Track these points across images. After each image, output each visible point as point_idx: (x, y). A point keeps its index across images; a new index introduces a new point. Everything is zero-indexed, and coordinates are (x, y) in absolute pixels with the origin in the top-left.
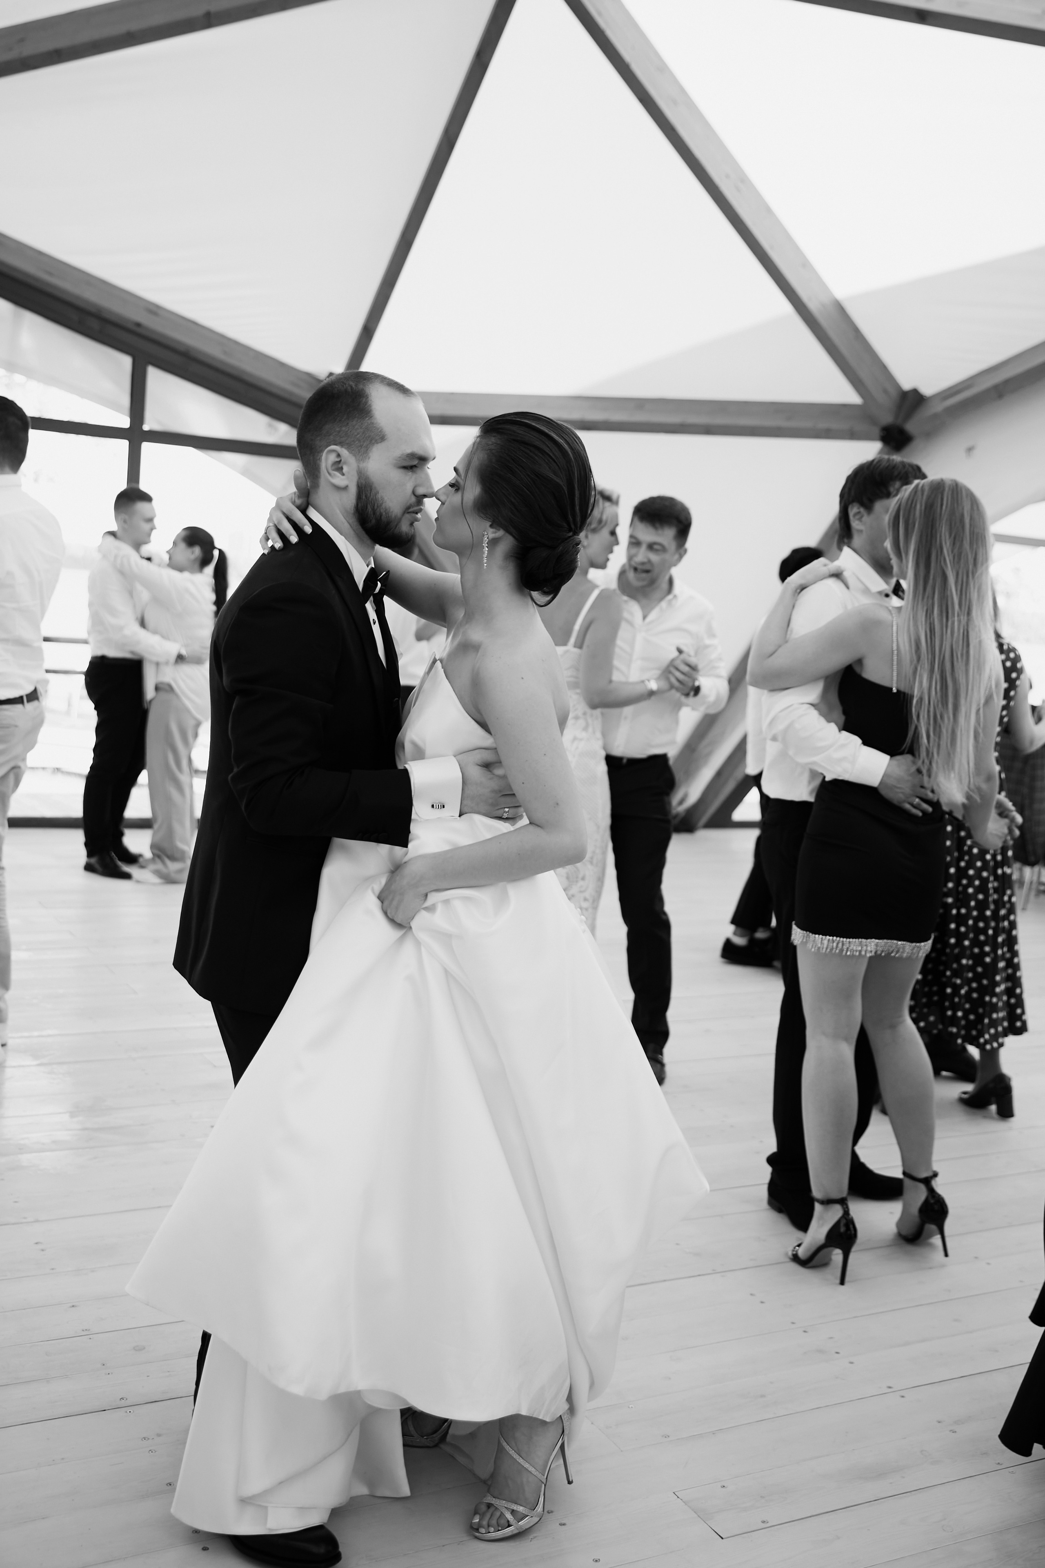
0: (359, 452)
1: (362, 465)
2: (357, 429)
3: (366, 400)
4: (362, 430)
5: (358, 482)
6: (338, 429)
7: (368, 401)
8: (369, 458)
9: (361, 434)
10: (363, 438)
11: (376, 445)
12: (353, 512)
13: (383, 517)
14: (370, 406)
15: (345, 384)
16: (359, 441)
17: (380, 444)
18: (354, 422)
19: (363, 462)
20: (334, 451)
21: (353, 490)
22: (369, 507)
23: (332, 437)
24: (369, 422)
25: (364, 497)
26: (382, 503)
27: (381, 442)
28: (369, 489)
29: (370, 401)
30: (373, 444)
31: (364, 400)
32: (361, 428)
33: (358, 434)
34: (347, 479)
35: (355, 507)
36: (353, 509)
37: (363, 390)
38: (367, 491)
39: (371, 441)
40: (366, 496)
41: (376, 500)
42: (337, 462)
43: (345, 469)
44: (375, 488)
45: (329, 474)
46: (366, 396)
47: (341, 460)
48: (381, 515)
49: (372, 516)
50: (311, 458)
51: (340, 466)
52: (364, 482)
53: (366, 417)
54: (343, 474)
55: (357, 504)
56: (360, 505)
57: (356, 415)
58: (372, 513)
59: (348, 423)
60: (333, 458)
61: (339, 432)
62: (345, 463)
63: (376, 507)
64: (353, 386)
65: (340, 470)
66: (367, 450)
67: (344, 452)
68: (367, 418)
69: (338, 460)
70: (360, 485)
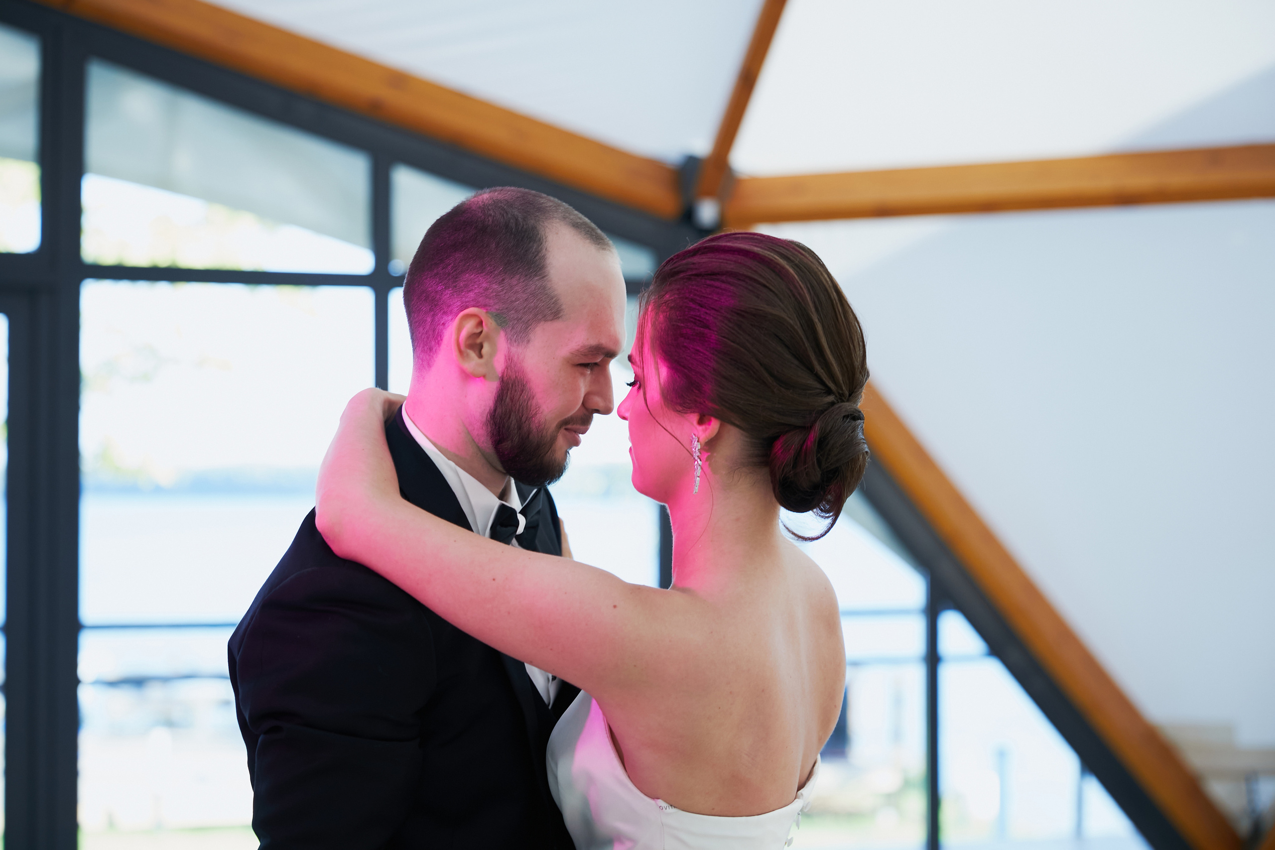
0: (513, 328)
1: (514, 350)
2: (516, 292)
3: (539, 246)
4: (525, 296)
5: (503, 374)
6: (484, 285)
7: (542, 249)
8: (530, 342)
9: (521, 300)
10: (525, 308)
11: (542, 323)
12: (484, 419)
13: (531, 436)
14: (544, 258)
15: (507, 214)
16: (517, 311)
17: (550, 322)
18: (514, 281)
19: (518, 345)
20: (472, 314)
21: (492, 385)
22: (513, 417)
23: (472, 295)
25: (508, 399)
26: (536, 414)
27: (551, 320)
28: (519, 389)
29: (544, 250)
30: (539, 321)
31: (535, 246)
32: (526, 290)
33: (518, 299)
35: (489, 412)
36: (485, 416)
37: (534, 228)
38: (515, 391)
39: (536, 315)
40: (512, 400)
41: (527, 408)
42: (475, 334)
43: (486, 349)
44: (531, 389)
45: (460, 350)
46: (540, 240)
47: (481, 332)
48: (529, 432)
49: (516, 431)
50: (429, 319)
51: (479, 341)
52: (513, 376)
53: (536, 275)
54: (480, 356)
55: (495, 410)
56: (499, 410)
57: (519, 269)
58: (516, 427)
59: (503, 280)
60: (469, 326)
61: (486, 289)
62: (488, 341)
63: (524, 419)
64: (520, 219)
65: (478, 349)
66: (527, 328)
67: (490, 323)
68: (537, 278)
69: (479, 330)
70: (505, 379)
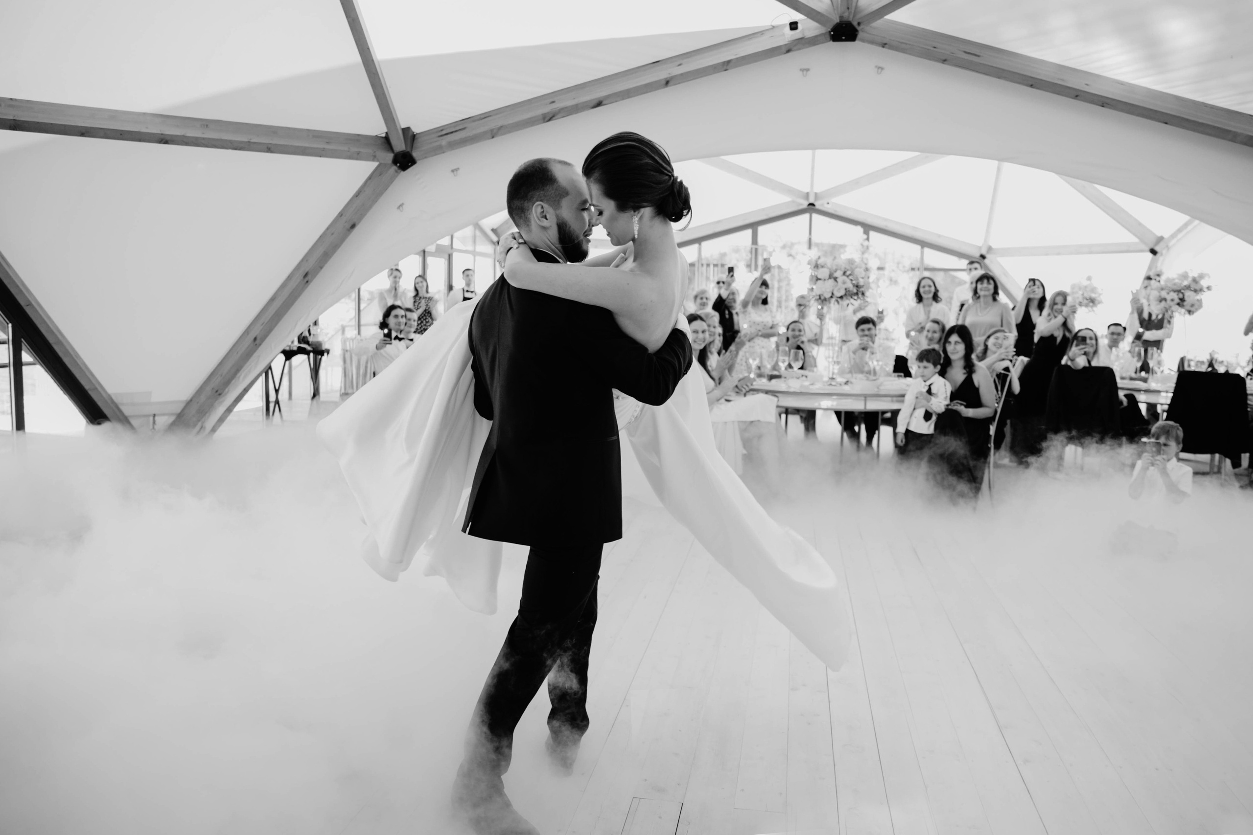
0: (554, 205)
1: (558, 212)
2: (550, 191)
4: (553, 191)
5: (557, 222)
8: (561, 207)
9: (553, 194)
10: (555, 196)
13: (575, 241)
14: (554, 176)
15: (534, 167)
16: (553, 198)
17: (565, 198)
18: (548, 188)
19: (558, 210)
20: (538, 205)
21: (555, 229)
24: (557, 185)
25: (563, 231)
26: (574, 232)
28: (564, 226)
29: (553, 173)
30: (562, 199)
31: (550, 173)
32: (553, 190)
33: (551, 194)
34: (550, 222)
35: (558, 238)
36: (556, 239)
37: (548, 170)
39: (560, 197)
41: (570, 231)
42: (542, 212)
43: (548, 216)
44: (569, 224)
45: (539, 220)
46: (551, 170)
47: (544, 211)
48: (574, 239)
51: (544, 214)
52: (561, 222)
53: (554, 183)
54: (547, 219)
55: (559, 236)
56: (561, 236)
57: (547, 183)
59: (543, 189)
60: (538, 210)
61: (539, 194)
62: (547, 212)
63: (571, 235)
64: (541, 166)
65: (545, 217)
66: (559, 202)
67: (546, 206)
69: (542, 210)
70: (559, 224)
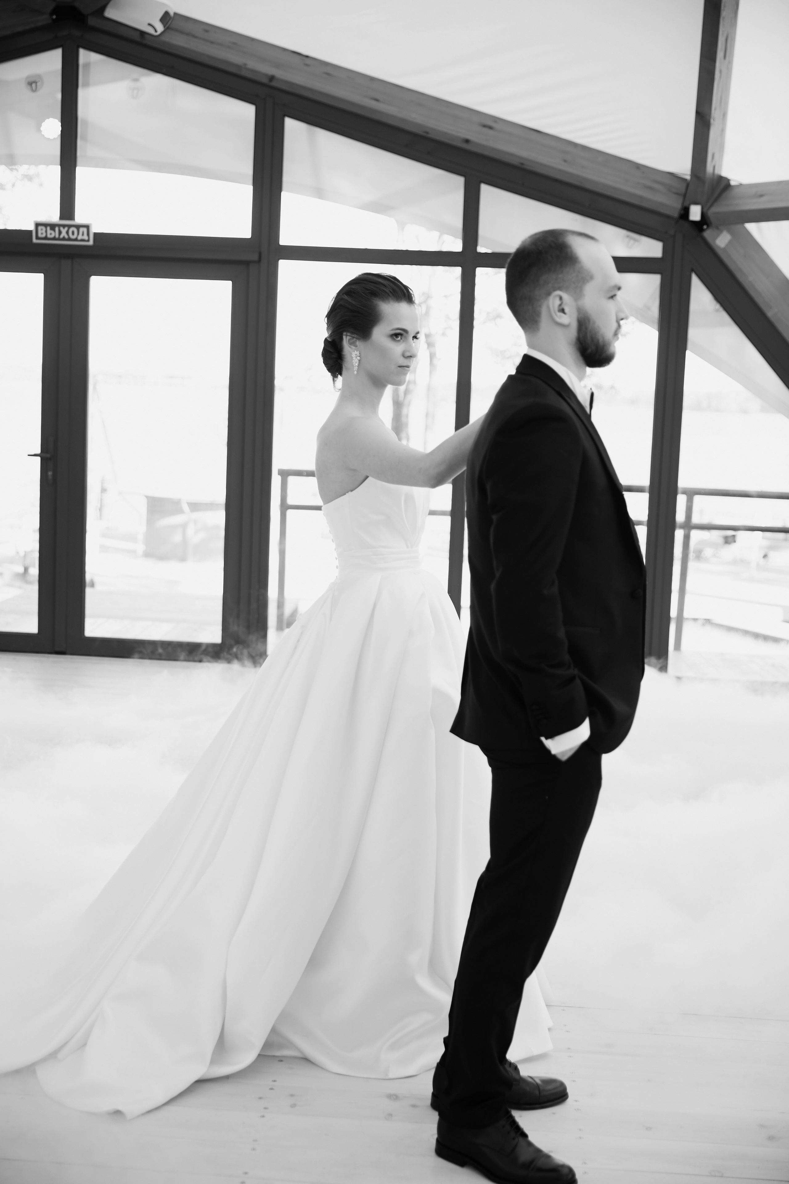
2: (572, 274)
4: (575, 275)
6: (556, 278)
7: (573, 250)
8: (584, 295)
10: (578, 280)
11: (587, 285)
14: (575, 253)
16: (575, 283)
18: (568, 269)
19: (580, 300)
20: (557, 295)
21: (574, 325)
22: (588, 336)
23: (554, 284)
24: (579, 267)
25: (583, 329)
27: (590, 281)
28: (586, 322)
31: (569, 250)
32: (574, 272)
34: (569, 319)
35: (577, 339)
36: (575, 341)
39: (583, 282)
41: (594, 329)
42: (560, 304)
43: (567, 310)
44: (592, 319)
45: (556, 315)
46: (569, 246)
47: (563, 303)
49: (591, 343)
51: (563, 307)
52: (582, 317)
53: (576, 263)
54: (566, 314)
55: (578, 336)
56: (581, 336)
57: (567, 262)
58: (591, 340)
59: (562, 272)
60: (557, 302)
62: (567, 304)
63: (593, 335)
66: (581, 289)
70: (579, 319)
